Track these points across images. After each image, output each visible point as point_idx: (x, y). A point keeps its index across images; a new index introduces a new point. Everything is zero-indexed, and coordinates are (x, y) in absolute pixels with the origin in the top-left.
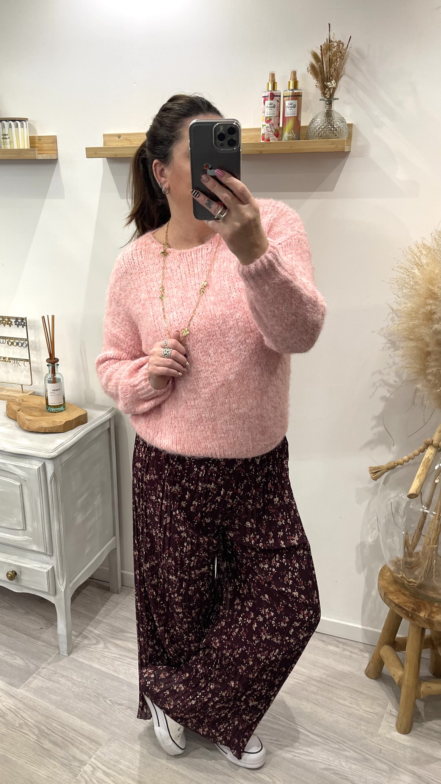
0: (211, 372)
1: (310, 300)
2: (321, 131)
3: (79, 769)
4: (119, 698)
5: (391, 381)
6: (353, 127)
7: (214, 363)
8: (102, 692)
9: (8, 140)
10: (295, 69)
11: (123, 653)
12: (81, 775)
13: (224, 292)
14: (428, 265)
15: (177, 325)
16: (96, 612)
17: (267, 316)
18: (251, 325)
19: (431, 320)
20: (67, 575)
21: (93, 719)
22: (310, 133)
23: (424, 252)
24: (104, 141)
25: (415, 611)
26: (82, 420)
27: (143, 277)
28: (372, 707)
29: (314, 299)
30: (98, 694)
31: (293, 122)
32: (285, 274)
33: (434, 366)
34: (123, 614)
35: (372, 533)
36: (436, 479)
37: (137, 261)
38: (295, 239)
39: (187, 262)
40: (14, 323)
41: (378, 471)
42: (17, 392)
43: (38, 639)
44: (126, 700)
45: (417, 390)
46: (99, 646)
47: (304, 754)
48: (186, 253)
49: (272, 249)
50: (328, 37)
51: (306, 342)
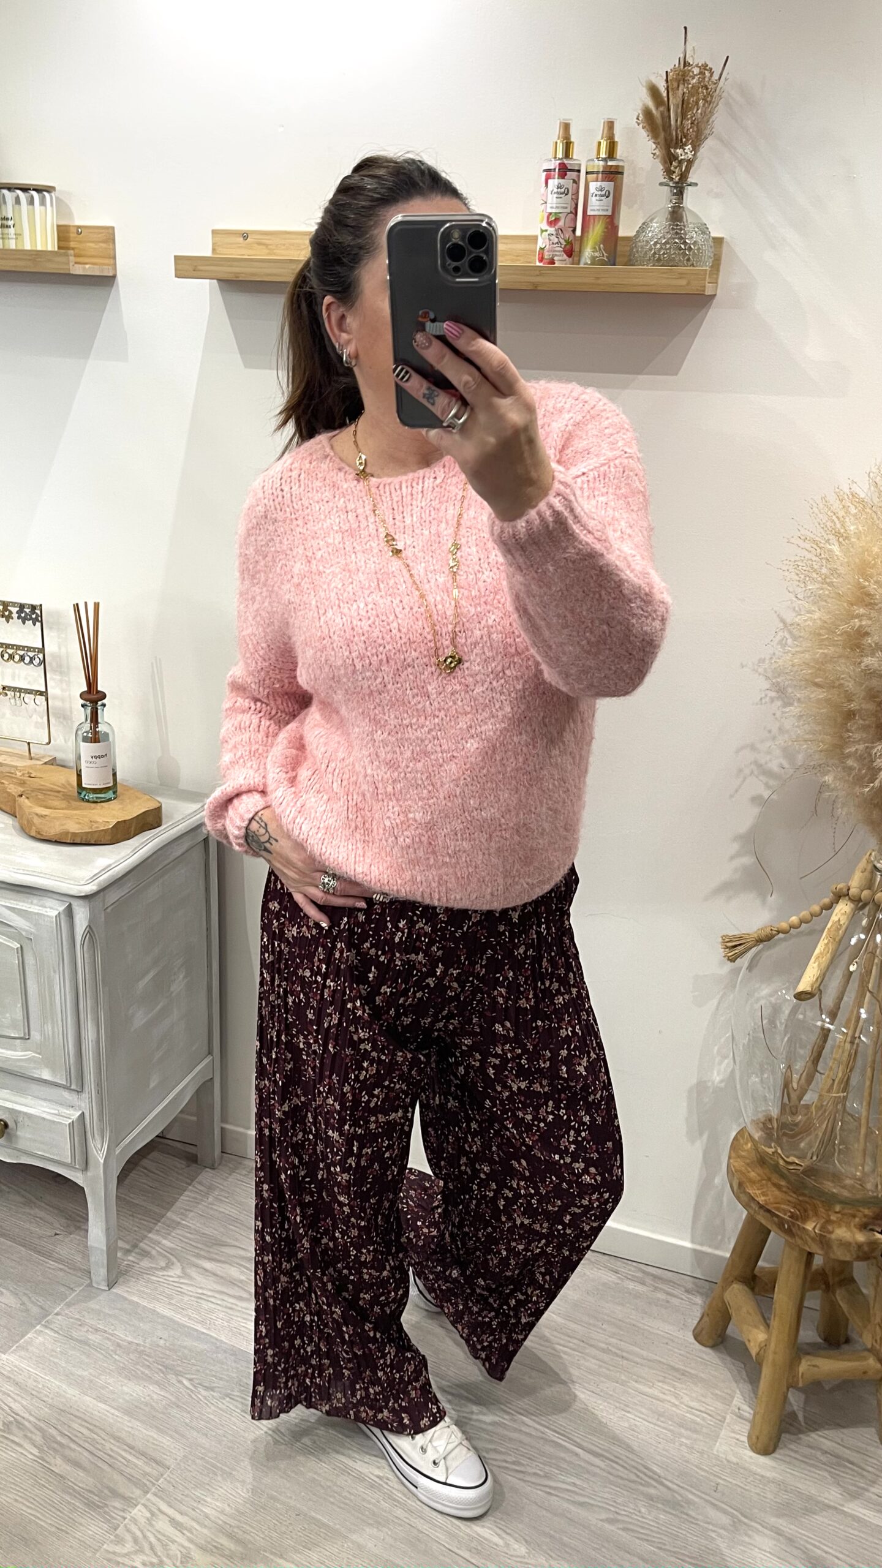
0: (430, 731)
1: (637, 591)
2: (660, 250)
3: (121, 1514)
4: (207, 1375)
5: (774, 766)
6: (724, 245)
7: (437, 713)
8: (175, 1363)
9: (12, 231)
10: (612, 117)
11: (219, 1288)
12: (125, 1526)
13: (467, 569)
14: (858, 536)
15: (366, 628)
16: (169, 1205)
17: (549, 626)
18: (517, 640)
19: (859, 647)
20: (111, 1131)
21: (154, 1417)
22: (637, 252)
23: (853, 510)
24: (214, 244)
25: (797, 1220)
26: (150, 820)
27: (298, 529)
28: (703, 1400)
29: (647, 590)
30: (166, 1367)
31: (603, 226)
32: (589, 539)
33: (860, 740)
34: (221, 1210)
35: (720, 1064)
36: (850, 963)
37: (289, 495)
38: (616, 467)
39: (390, 503)
40: (15, 615)
41: (740, 945)
42: (21, 757)
43: (49, 1255)
44: (221, 1379)
45: (823, 787)
46: (171, 1273)
47: (568, 1490)
48: (390, 484)
49: (562, 487)
50: (682, 56)
51: (627, 676)
